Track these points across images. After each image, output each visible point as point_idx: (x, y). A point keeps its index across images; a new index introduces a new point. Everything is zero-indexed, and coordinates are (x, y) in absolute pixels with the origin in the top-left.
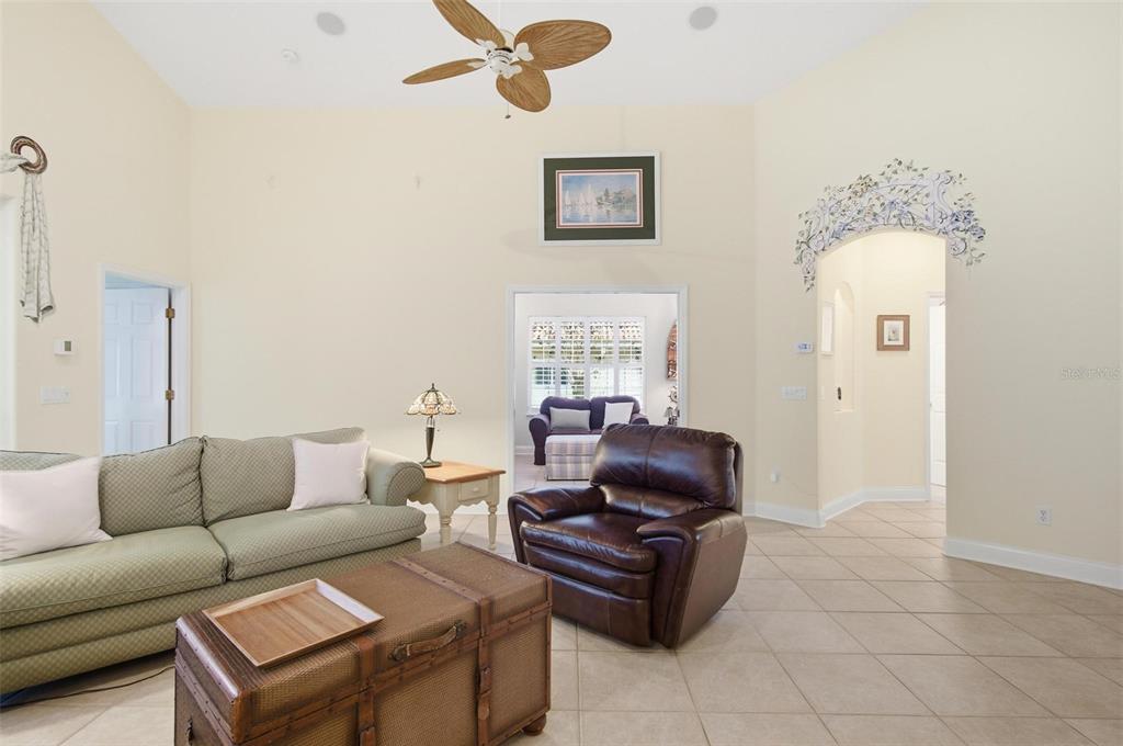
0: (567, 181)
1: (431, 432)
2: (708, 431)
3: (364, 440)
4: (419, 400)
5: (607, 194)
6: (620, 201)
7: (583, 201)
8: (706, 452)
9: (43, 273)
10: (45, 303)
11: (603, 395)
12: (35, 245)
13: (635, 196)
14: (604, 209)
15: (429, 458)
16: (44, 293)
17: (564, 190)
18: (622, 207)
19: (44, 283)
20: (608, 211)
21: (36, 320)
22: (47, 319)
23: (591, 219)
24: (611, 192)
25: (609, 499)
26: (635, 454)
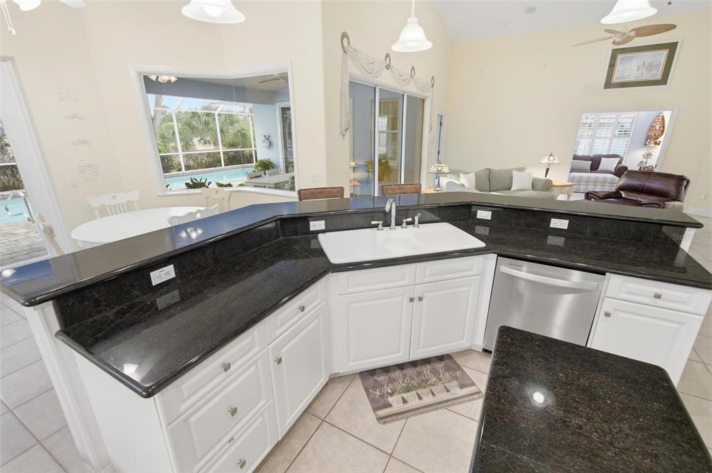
0: (622, 59)
1: (548, 170)
2: (676, 174)
3: (527, 171)
4: (547, 158)
5: (644, 64)
6: (650, 67)
7: (629, 68)
8: (673, 182)
11: (600, 153)
13: (660, 64)
14: (640, 72)
17: (620, 63)
18: (650, 70)
20: (642, 73)
23: (631, 77)
24: (646, 63)
25: (623, 195)
26: (640, 181)
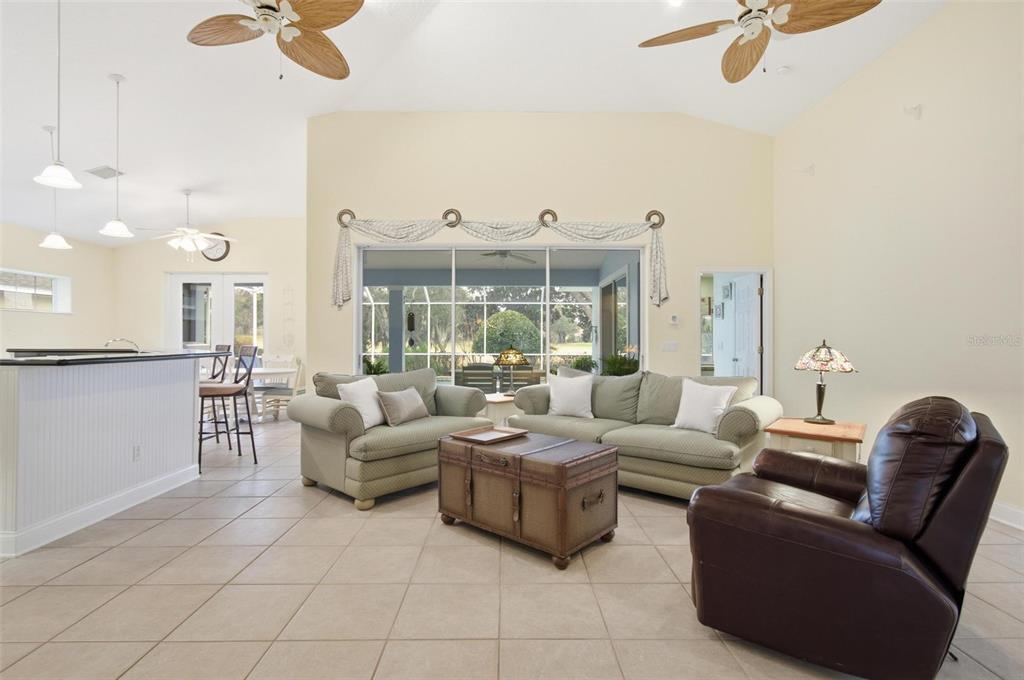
1: (821, 391)
9: (663, 280)
10: (663, 296)
12: (658, 266)
15: (819, 414)
16: (663, 290)
19: (663, 285)
21: (659, 306)
22: (665, 305)
